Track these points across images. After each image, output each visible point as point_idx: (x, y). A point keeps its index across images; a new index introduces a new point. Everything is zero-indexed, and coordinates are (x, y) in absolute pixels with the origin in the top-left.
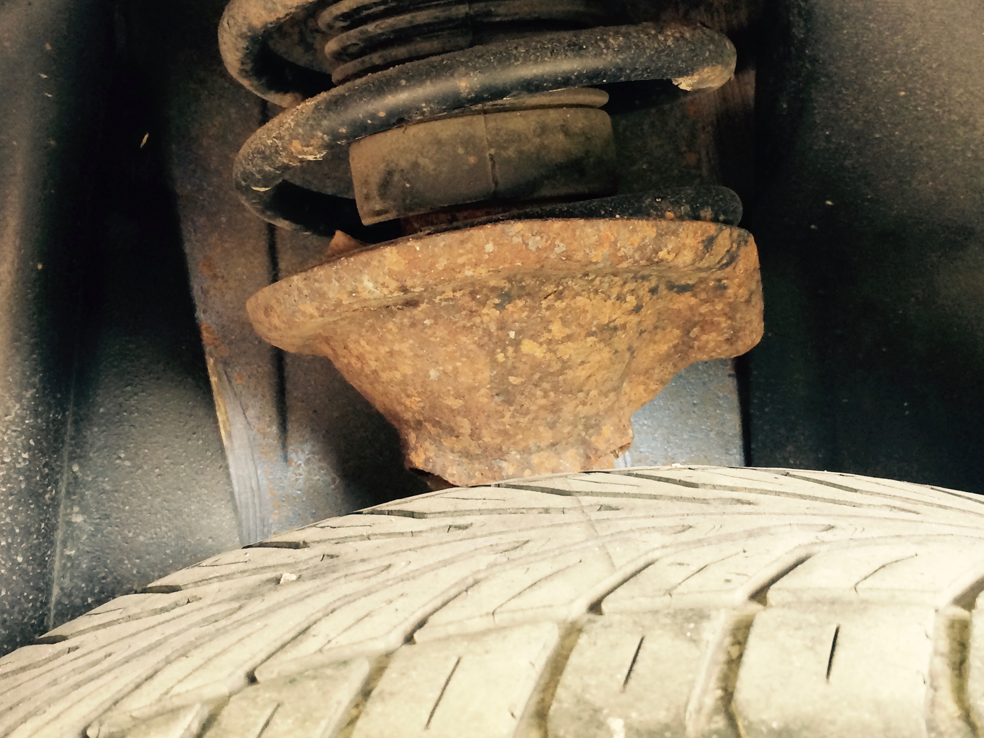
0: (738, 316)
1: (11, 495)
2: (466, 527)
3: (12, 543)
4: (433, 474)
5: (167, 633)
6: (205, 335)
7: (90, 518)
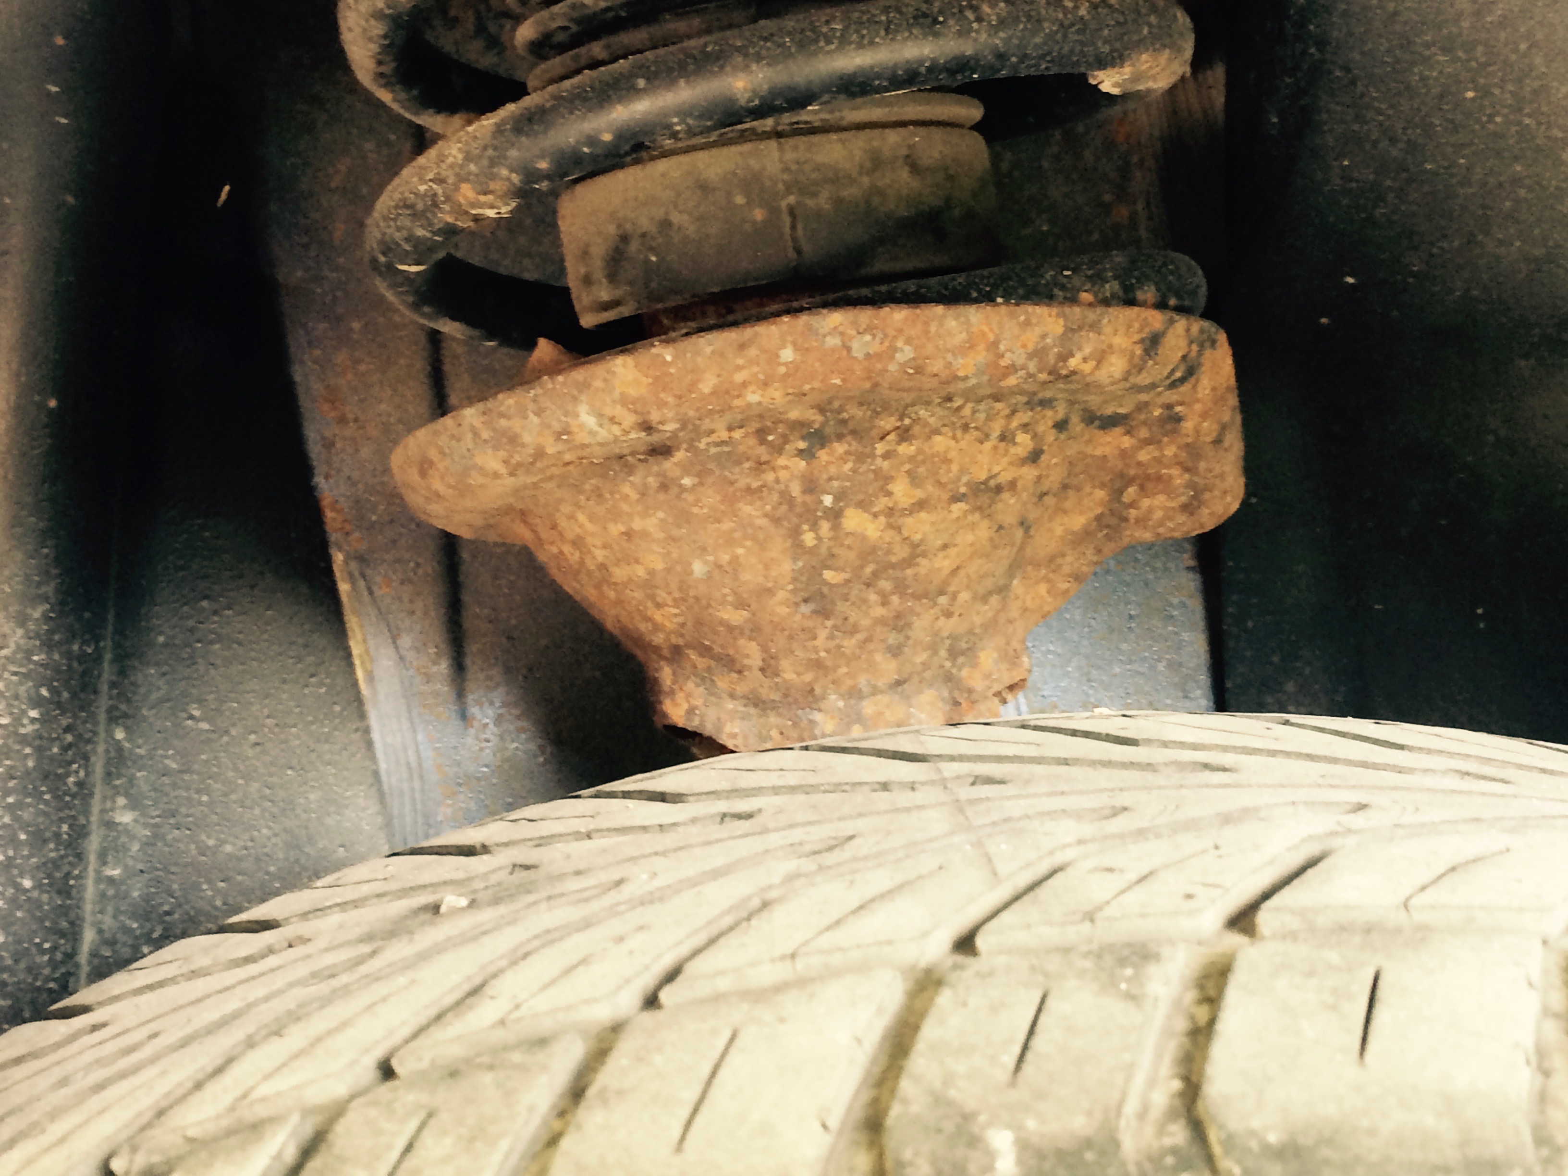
0: (1202, 465)
1: (12, 778)
2: (749, 816)
3: (15, 858)
4: (700, 735)
5: (251, 998)
6: (329, 515)
7: (143, 815)
